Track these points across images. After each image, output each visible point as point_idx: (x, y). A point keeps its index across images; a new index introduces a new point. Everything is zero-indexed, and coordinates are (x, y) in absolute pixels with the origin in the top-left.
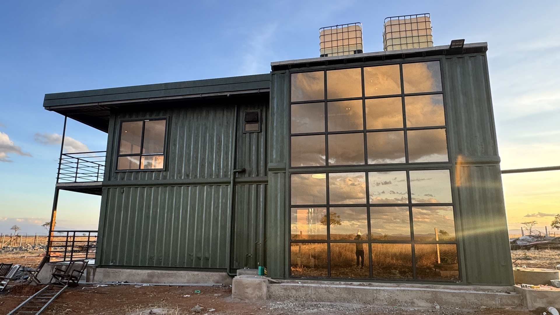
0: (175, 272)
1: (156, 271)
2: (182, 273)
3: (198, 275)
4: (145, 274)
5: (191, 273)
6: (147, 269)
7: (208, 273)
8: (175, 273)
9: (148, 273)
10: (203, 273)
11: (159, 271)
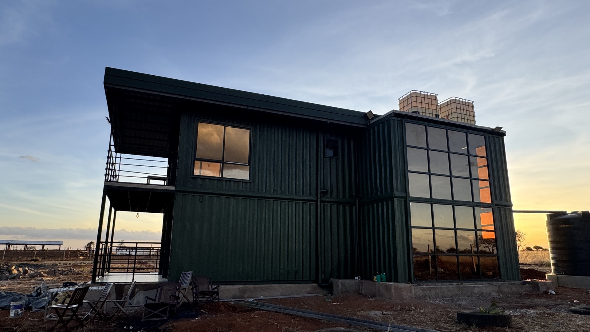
0: (268, 285)
1: (247, 286)
2: (275, 286)
3: (291, 287)
4: (236, 289)
5: (284, 286)
6: (238, 284)
7: (300, 285)
8: (268, 287)
9: (239, 288)
10: (296, 285)
11: (252, 286)
